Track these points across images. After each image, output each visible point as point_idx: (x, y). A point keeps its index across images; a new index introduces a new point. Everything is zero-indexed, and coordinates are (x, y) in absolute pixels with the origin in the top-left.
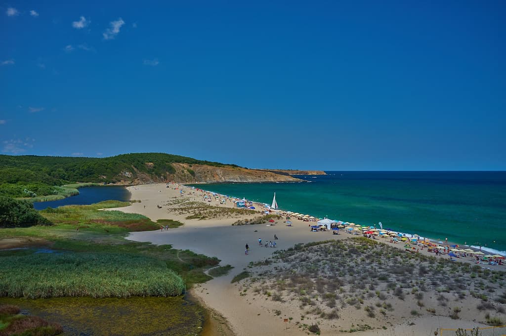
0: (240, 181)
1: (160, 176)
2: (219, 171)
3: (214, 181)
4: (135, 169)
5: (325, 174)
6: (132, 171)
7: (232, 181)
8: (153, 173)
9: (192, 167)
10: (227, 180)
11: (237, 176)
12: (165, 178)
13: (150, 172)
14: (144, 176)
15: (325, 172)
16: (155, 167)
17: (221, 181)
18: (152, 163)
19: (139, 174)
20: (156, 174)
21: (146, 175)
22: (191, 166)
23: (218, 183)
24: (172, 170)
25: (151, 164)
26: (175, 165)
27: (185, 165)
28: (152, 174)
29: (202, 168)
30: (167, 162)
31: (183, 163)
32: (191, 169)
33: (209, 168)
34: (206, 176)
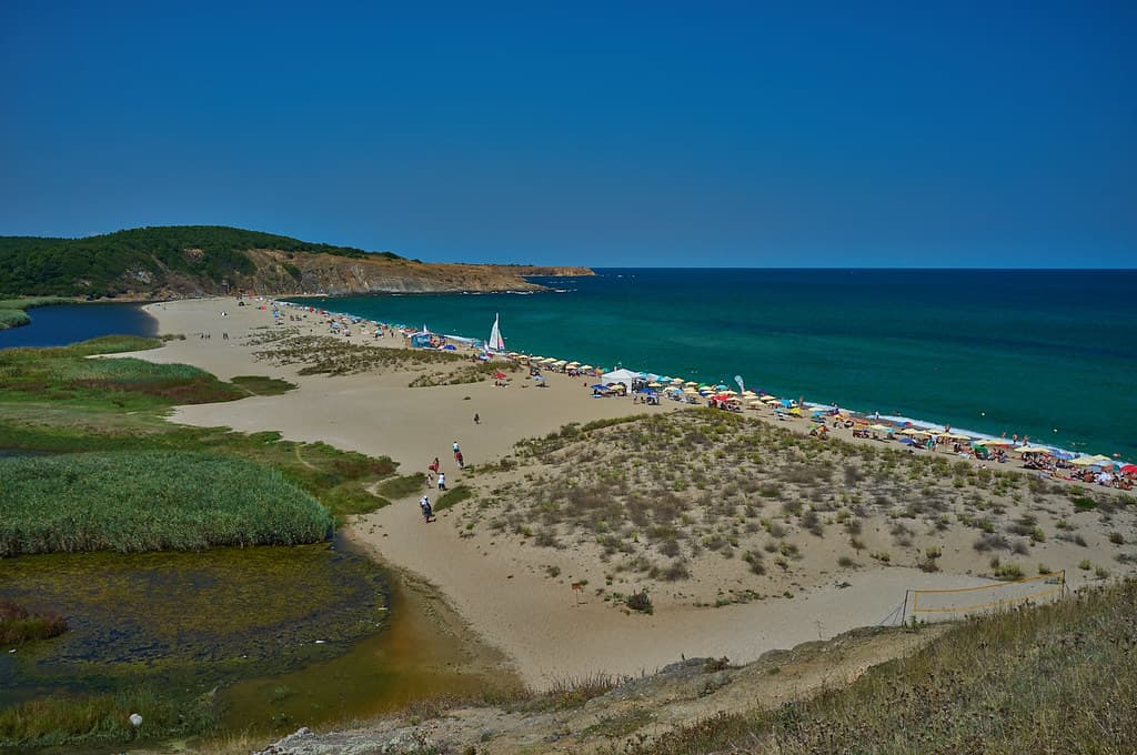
0: (404, 290)
1: (219, 279)
2: (357, 268)
3: (345, 290)
4: (160, 265)
5: (593, 274)
6: (153, 269)
7: (387, 289)
8: (204, 272)
9: (295, 259)
10: (375, 288)
11: (398, 279)
12: (232, 283)
13: (195, 270)
14: (182, 279)
15: (592, 269)
16: (207, 260)
17: (361, 291)
18: (198, 250)
19: (172, 277)
20: (211, 275)
21: (186, 279)
22: (291, 257)
23: (355, 295)
24: (247, 266)
25: (196, 251)
26: (252, 254)
27: (278, 255)
28: (201, 275)
29: (318, 260)
30: (234, 247)
31: (272, 250)
32: (293, 262)
33: (334, 260)
34: (327, 279)
